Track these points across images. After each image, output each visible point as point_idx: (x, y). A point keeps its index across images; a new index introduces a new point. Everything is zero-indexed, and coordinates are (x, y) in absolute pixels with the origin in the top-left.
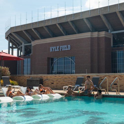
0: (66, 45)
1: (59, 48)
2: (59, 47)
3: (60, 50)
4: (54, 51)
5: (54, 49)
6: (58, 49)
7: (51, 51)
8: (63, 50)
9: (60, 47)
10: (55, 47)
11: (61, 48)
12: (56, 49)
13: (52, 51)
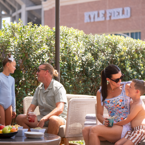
0: (120, 7)
1: (105, 15)
2: (105, 12)
3: (108, 19)
4: (92, 20)
5: (92, 17)
6: (101, 15)
7: (86, 21)
8: (113, 18)
9: (108, 12)
10: (96, 13)
11: (108, 15)
12: (98, 16)
13: (89, 21)
